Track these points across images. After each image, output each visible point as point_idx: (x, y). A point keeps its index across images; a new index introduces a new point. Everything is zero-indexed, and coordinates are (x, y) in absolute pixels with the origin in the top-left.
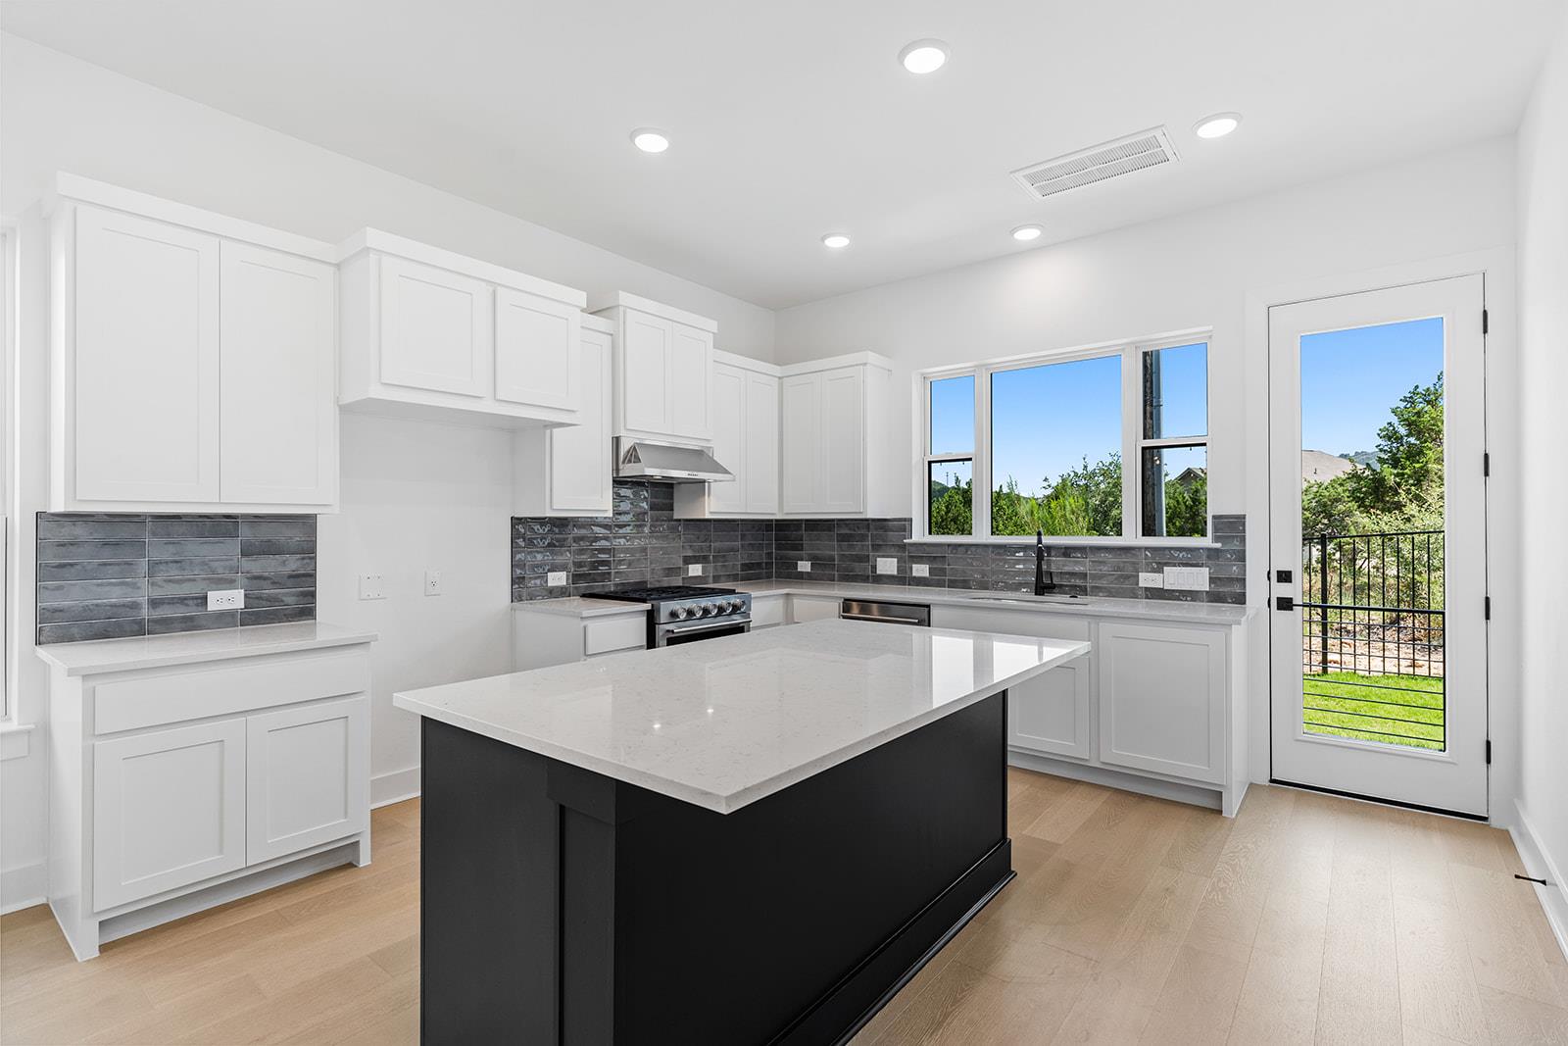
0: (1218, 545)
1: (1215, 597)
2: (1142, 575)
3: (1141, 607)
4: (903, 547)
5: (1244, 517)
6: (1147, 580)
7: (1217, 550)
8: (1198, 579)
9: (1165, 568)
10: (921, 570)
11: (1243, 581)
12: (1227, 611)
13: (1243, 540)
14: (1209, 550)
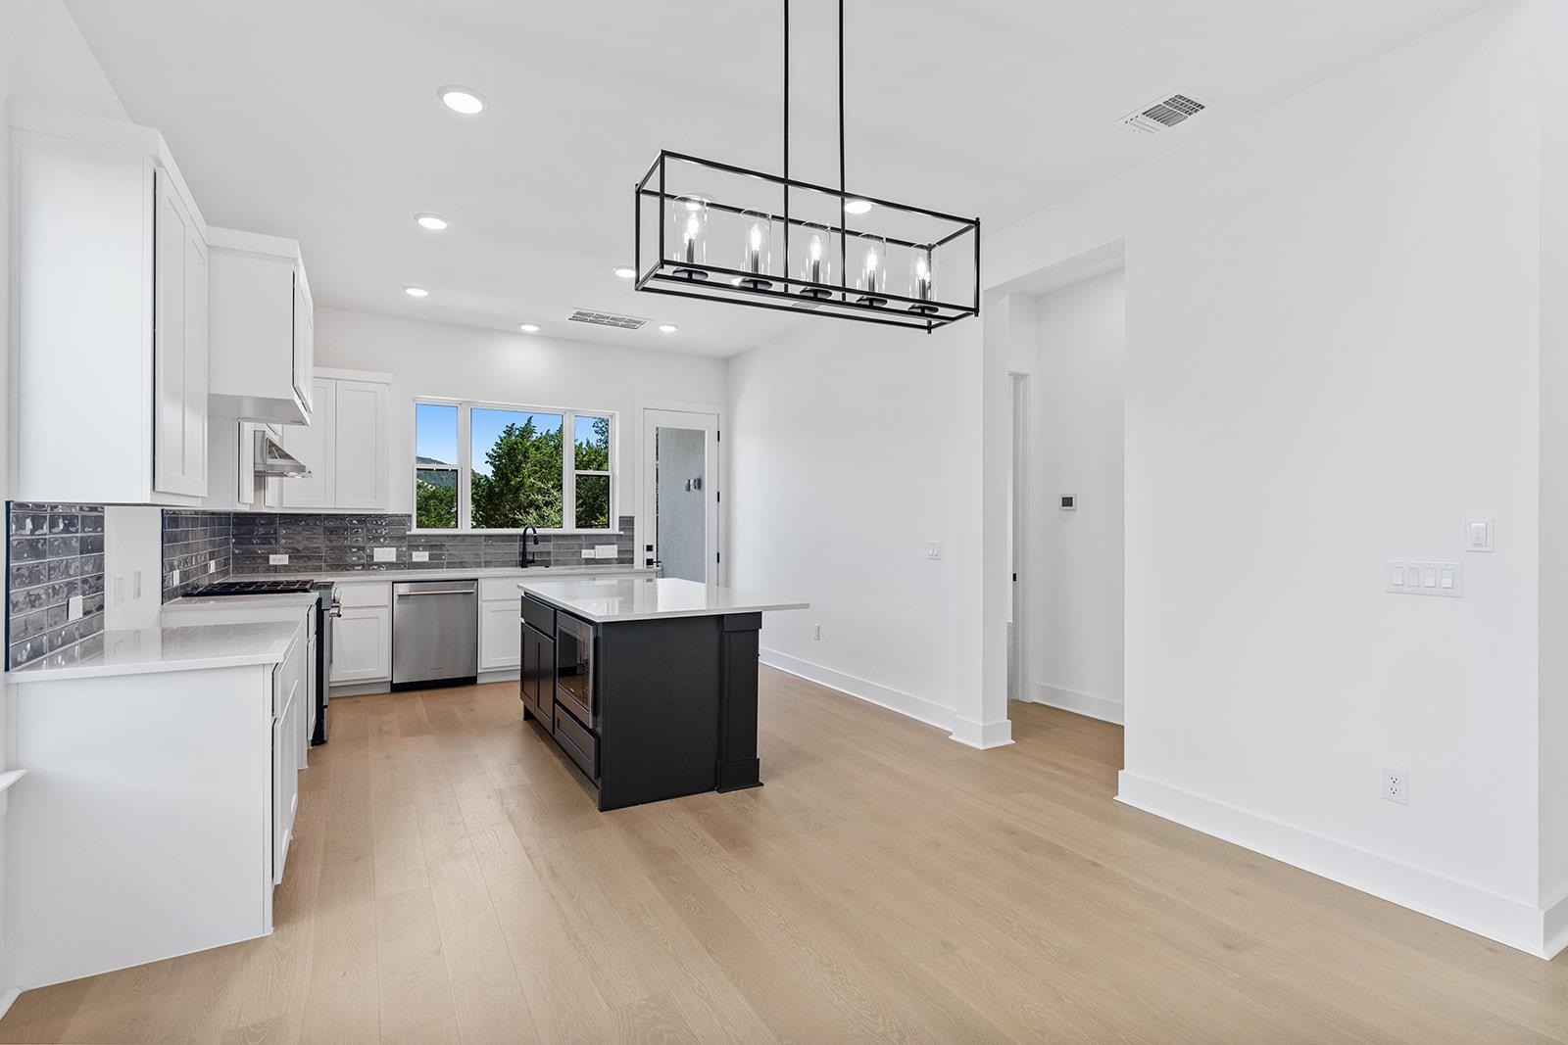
0: (622, 533)
1: (620, 561)
2: (583, 551)
3: (583, 569)
4: (404, 537)
5: (633, 517)
6: (586, 554)
7: (621, 535)
8: (610, 551)
9: (596, 547)
10: (420, 556)
11: (633, 551)
12: (625, 569)
13: (633, 529)
14: (618, 535)
